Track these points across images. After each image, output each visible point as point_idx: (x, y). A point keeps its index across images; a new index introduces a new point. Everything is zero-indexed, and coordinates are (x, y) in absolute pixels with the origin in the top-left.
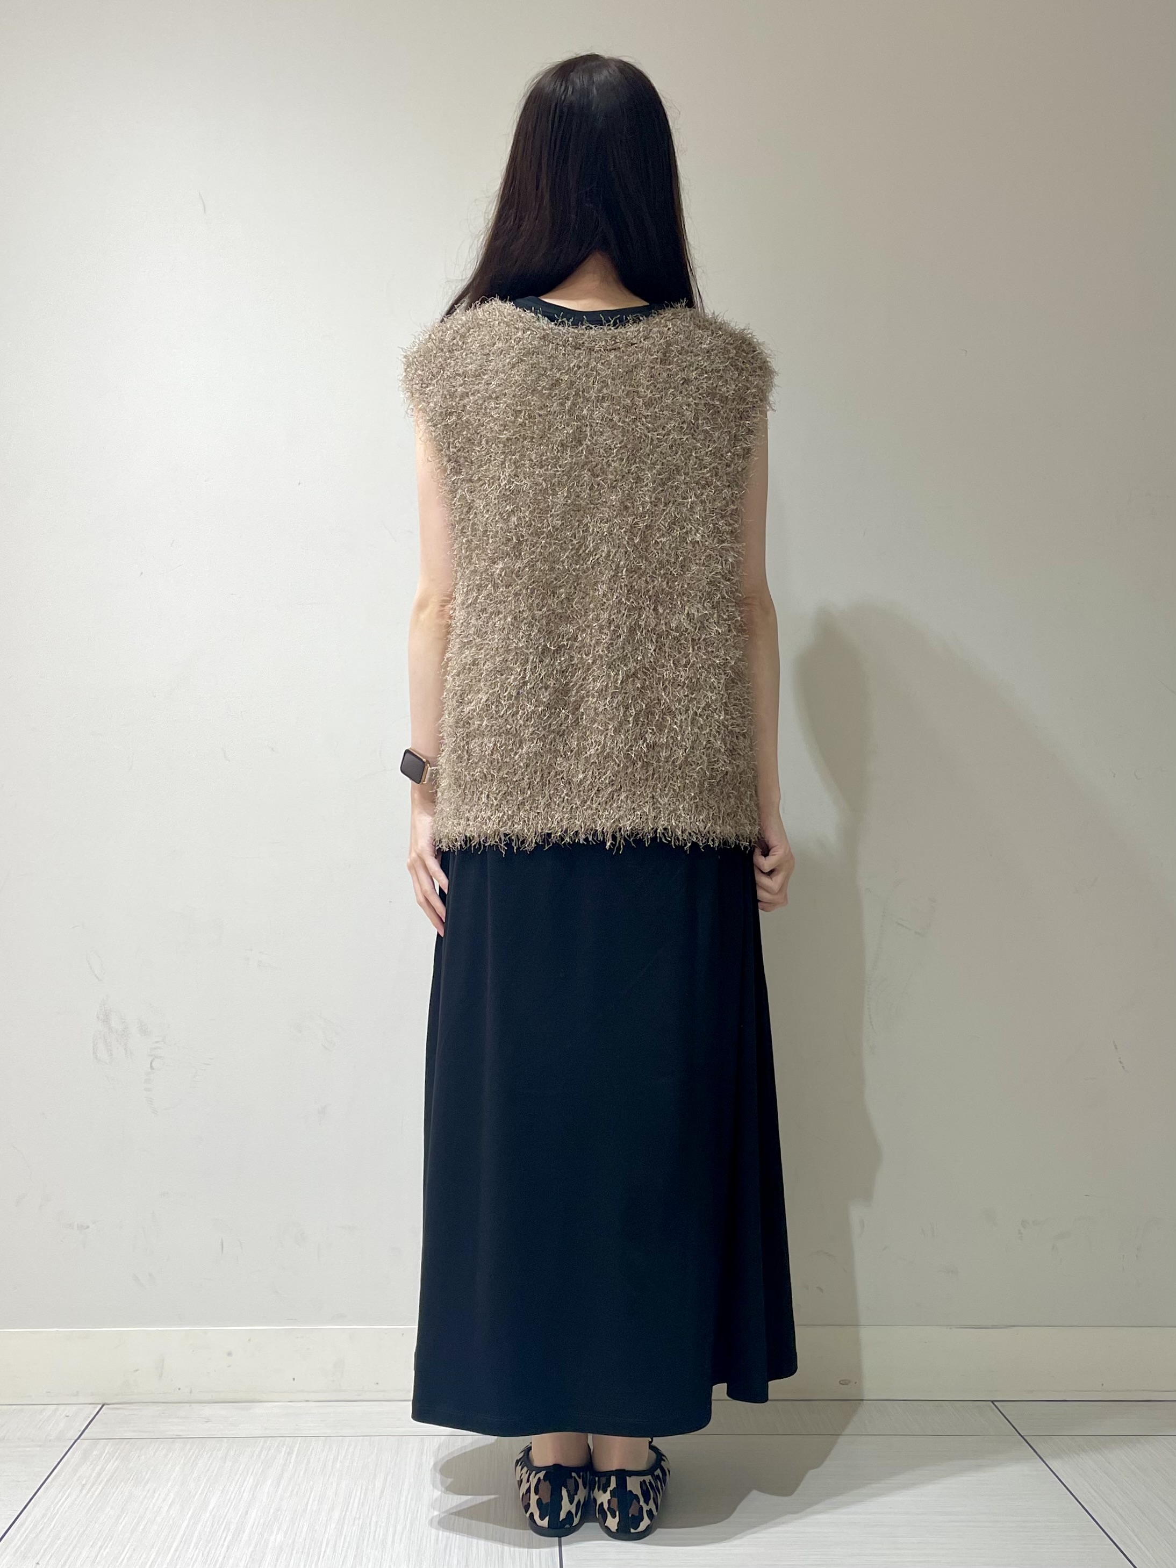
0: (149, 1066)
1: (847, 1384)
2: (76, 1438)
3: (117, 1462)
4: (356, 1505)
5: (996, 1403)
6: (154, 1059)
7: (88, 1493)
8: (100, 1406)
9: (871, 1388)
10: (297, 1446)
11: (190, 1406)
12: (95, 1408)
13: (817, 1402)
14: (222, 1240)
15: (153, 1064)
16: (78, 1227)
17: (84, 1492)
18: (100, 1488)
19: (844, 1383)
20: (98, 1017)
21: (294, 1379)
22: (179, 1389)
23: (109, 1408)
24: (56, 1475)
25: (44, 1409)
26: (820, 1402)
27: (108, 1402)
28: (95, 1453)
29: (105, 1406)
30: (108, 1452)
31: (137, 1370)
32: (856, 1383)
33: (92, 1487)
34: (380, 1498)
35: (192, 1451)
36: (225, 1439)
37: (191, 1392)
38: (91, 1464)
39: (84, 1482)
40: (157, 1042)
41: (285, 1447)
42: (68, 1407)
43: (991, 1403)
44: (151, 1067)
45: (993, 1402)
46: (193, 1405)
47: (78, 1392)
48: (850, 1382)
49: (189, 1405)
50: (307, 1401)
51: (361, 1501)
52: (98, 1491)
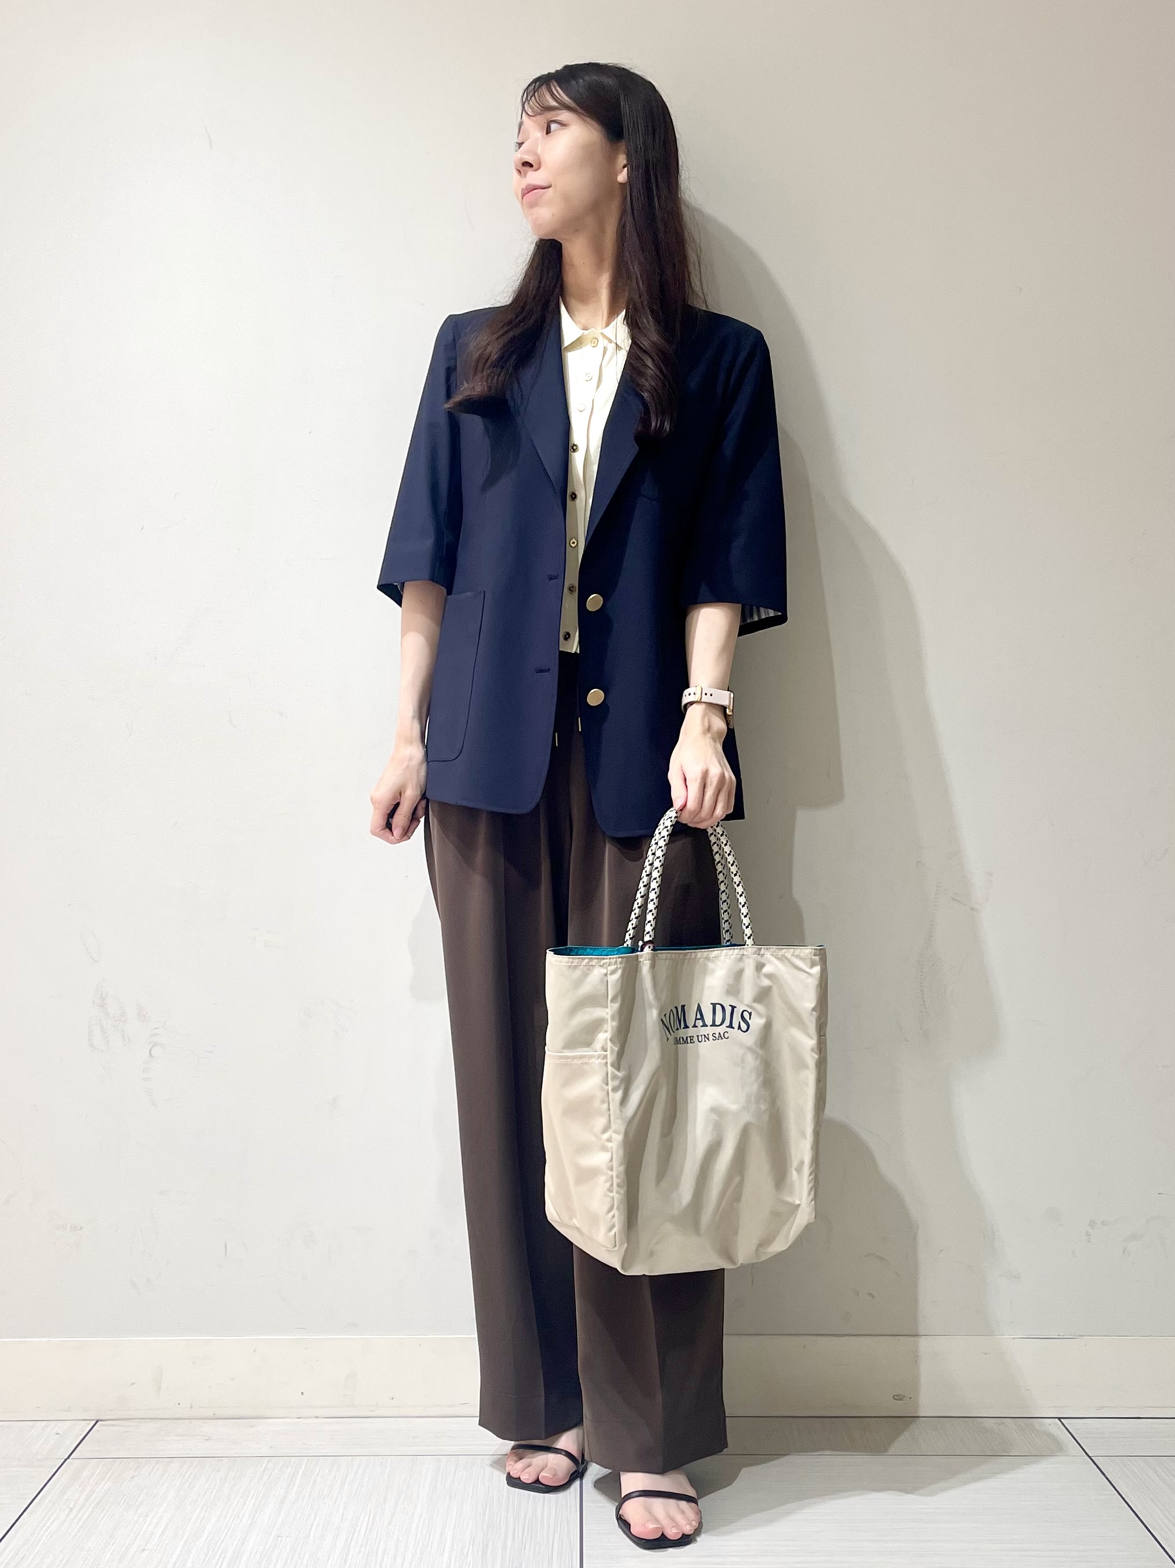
0: (148, 1054)
1: (901, 1400)
2: (66, 1458)
3: (109, 1482)
4: (363, 1531)
5: (1062, 1420)
6: (151, 1048)
7: (74, 1518)
8: (94, 1422)
9: (928, 1404)
10: (304, 1466)
11: (190, 1423)
12: (88, 1424)
13: (868, 1419)
14: (225, 1242)
15: (152, 1053)
16: (71, 1227)
17: (72, 1516)
18: (88, 1513)
19: (898, 1398)
20: (93, 1002)
21: (302, 1393)
22: (179, 1404)
23: (102, 1425)
24: (41, 1499)
25: (33, 1427)
26: (872, 1419)
27: (102, 1418)
28: (84, 1474)
29: (99, 1423)
30: (98, 1474)
31: (133, 1384)
32: (911, 1398)
33: (79, 1511)
34: (390, 1523)
35: (190, 1472)
36: (226, 1460)
37: (191, 1407)
38: (80, 1486)
39: (71, 1506)
40: (156, 1028)
41: (289, 1469)
42: (60, 1424)
43: (1057, 1419)
44: (151, 1055)
45: (1059, 1419)
46: (192, 1421)
47: (70, 1407)
48: (904, 1396)
49: (189, 1421)
50: (317, 1417)
51: (369, 1526)
52: (84, 1517)
